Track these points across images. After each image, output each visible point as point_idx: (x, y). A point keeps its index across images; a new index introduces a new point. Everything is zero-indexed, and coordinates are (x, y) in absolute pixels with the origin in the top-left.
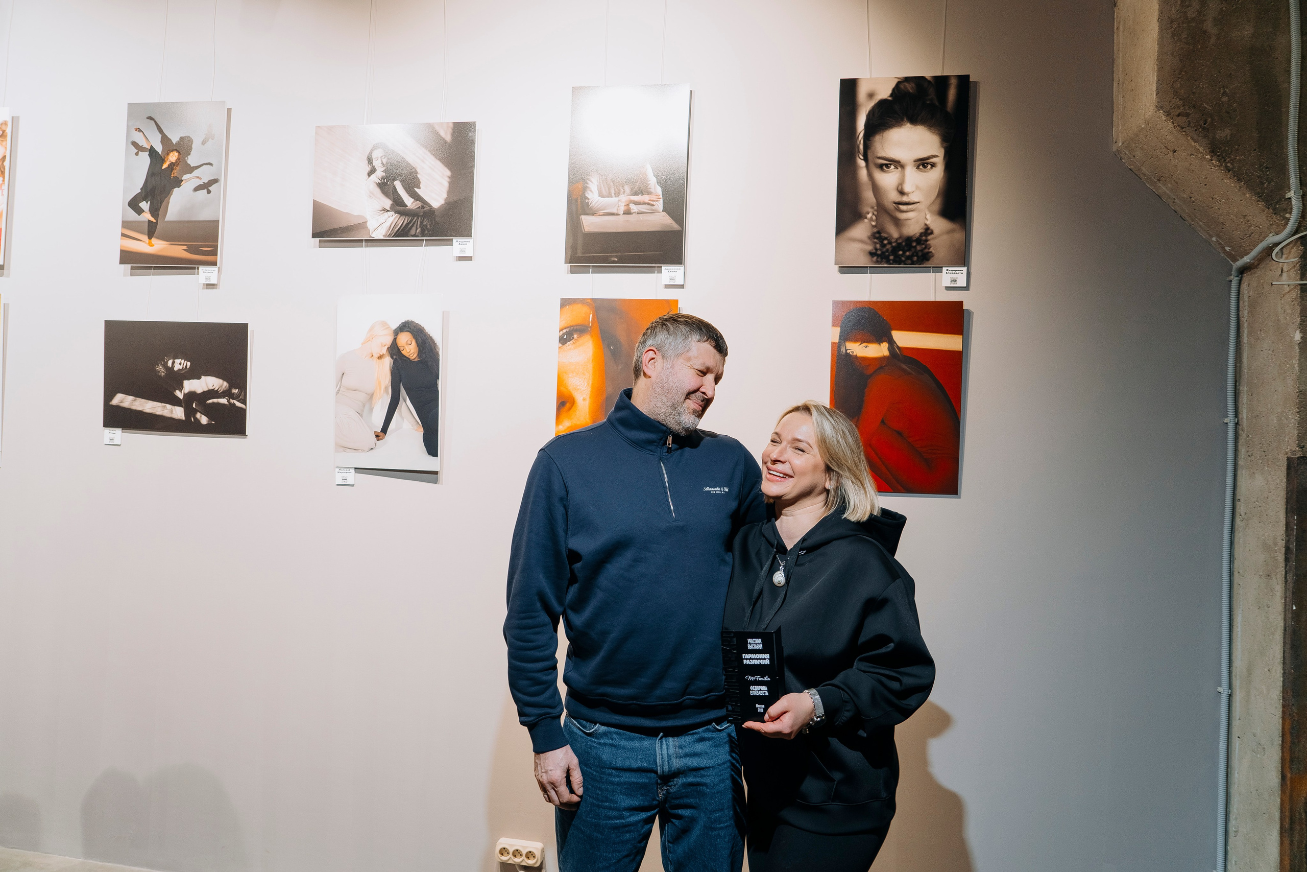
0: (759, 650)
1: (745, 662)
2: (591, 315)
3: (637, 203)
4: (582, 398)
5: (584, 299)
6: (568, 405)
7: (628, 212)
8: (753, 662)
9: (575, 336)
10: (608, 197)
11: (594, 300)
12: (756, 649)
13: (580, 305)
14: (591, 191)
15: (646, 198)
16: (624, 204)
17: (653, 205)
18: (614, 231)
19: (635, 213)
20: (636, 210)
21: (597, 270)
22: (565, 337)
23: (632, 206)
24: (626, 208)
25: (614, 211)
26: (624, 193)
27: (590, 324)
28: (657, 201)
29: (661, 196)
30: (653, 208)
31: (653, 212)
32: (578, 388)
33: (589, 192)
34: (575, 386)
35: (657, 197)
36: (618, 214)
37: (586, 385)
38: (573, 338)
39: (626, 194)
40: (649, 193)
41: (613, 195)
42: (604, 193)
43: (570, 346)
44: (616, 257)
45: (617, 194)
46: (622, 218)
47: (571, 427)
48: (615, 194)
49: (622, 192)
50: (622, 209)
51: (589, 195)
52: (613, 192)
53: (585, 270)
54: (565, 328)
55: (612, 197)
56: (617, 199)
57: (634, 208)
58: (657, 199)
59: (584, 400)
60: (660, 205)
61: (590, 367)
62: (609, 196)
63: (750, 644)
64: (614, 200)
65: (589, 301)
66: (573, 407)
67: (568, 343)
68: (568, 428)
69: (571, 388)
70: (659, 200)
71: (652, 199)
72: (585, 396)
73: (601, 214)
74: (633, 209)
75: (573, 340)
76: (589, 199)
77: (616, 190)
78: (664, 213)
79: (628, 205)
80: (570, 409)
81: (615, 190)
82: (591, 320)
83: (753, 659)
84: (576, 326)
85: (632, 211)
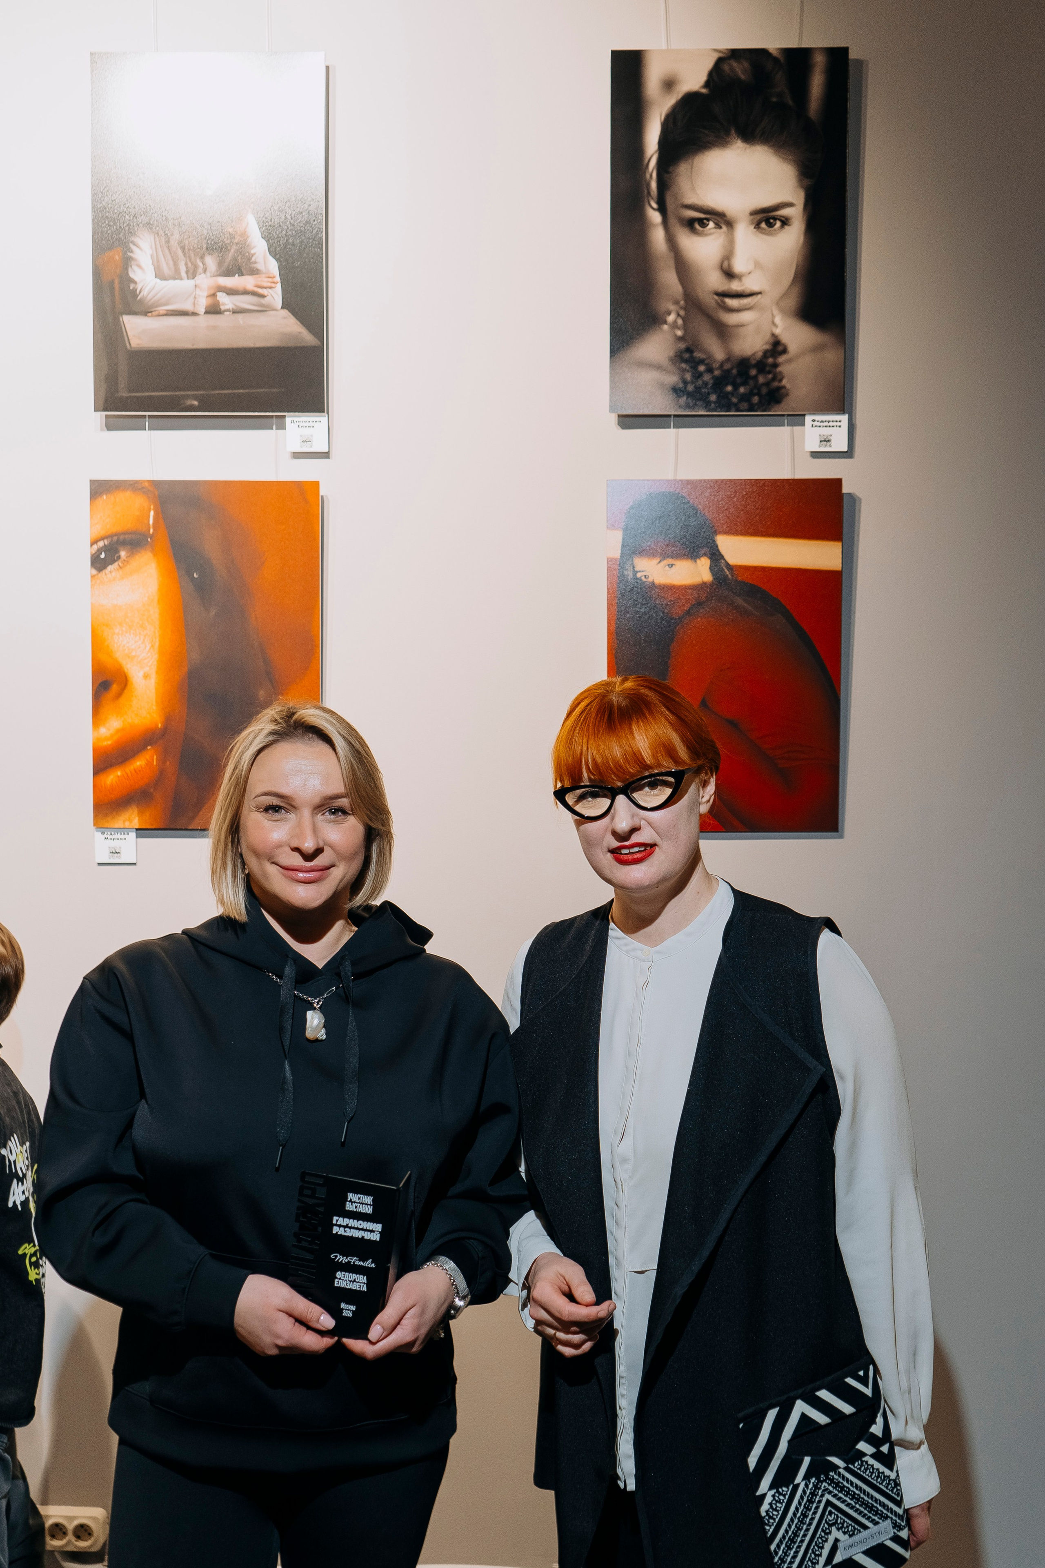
0: (366, 1214)
1: (335, 1230)
2: (152, 513)
3: (231, 292)
4: (141, 674)
5: (137, 482)
6: (115, 688)
7: (214, 310)
8: (349, 1233)
9: (123, 554)
10: (175, 279)
11: (156, 484)
12: (360, 1213)
13: (128, 494)
14: (139, 266)
15: (247, 282)
16: (206, 294)
17: (263, 296)
18: (189, 346)
19: (228, 310)
20: (230, 306)
21: (159, 424)
22: (103, 556)
23: (222, 298)
24: (210, 301)
25: (188, 306)
26: (205, 271)
27: (151, 531)
28: (271, 288)
29: (278, 279)
30: (263, 301)
31: (264, 310)
32: (134, 654)
33: (135, 268)
34: (127, 651)
35: (270, 280)
36: (194, 314)
37: (148, 648)
38: (119, 557)
39: (208, 274)
40: (254, 272)
41: (184, 274)
42: (166, 270)
43: (114, 574)
44: (196, 398)
45: (192, 274)
46: (204, 322)
47: (123, 729)
48: (187, 272)
49: (200, 270)
50: (202, 304)
51: (135, 274)
52: (183, 269)
53: (136, 425)
54: (102, 539)
55: (181, 279)
56: (191, 283)
57: (225, 301)
58: (269, 284)
59: (146, 676)
60: (276, 296)
61: (155, 613)
62: (177, 276)
63: (351, 1201)
64: (186, 284)
65: (146, 484)
66: (126, 691)
67: (110, 568)
68: (118, 731)
69: (119, 655)
70: (273, 285)
71: (259, 283)
72: (147, 669)
73: (161, 312)
74: (224, 304)
75: (120, 562)
76: (135, 283)
77: (190, 265)
78: (285, 312)
79: (214, 295)
80: (119, 695)
81: (186, 264)
82: (151, 522)
83: (351, 1228)
84: (124, 533)
85: (223, 308)
